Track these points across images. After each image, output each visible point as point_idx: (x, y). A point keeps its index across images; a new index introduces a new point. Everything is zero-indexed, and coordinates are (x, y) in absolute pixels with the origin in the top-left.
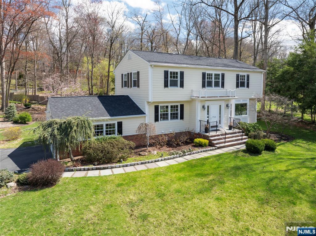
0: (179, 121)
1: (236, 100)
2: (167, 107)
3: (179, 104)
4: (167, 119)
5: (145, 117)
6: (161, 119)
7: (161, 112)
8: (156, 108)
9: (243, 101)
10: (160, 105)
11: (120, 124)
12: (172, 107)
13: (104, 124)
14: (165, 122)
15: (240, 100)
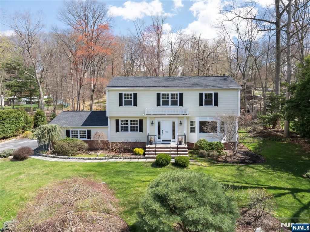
0: (138, 133)
1: (200, 118)
2: (127, 121)
3: (138, 119)
4: (127, 130)
5: (108, 128)
6: (122, 130)
7: (121, 124)
8: (117, 122)
9: (210, 118)
10: (120, 119)
11: (89, 132)
12: (131, 121)
13: (79, 130)
14: (126, 133)
15: (206, 118)
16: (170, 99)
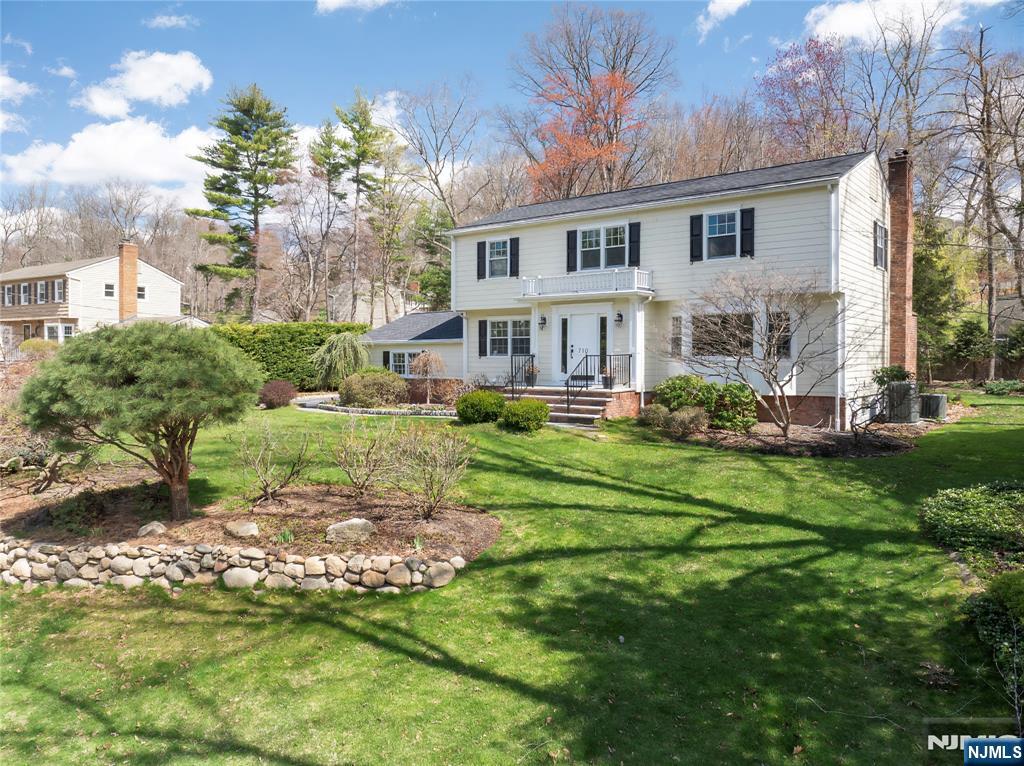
2: (505, 324)
4: (505, 351)
5: (462, 344)
6: (494, 352)
7: (492, 334)
8: (482, 325)
10: (490, 320)
13: (407, 353)
14: (501, 358)
16: (603, 247)
